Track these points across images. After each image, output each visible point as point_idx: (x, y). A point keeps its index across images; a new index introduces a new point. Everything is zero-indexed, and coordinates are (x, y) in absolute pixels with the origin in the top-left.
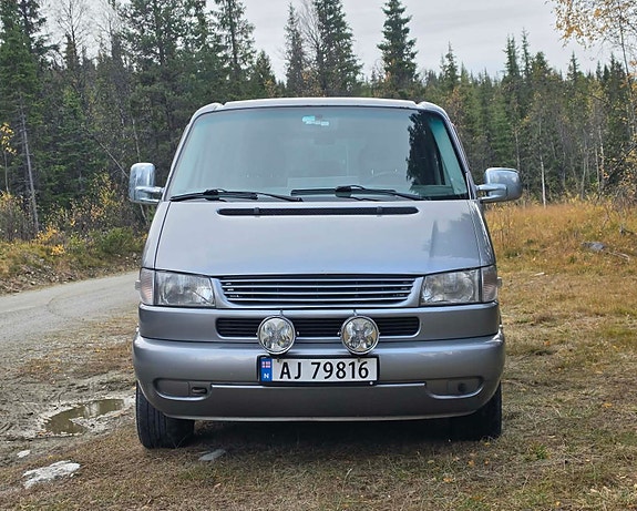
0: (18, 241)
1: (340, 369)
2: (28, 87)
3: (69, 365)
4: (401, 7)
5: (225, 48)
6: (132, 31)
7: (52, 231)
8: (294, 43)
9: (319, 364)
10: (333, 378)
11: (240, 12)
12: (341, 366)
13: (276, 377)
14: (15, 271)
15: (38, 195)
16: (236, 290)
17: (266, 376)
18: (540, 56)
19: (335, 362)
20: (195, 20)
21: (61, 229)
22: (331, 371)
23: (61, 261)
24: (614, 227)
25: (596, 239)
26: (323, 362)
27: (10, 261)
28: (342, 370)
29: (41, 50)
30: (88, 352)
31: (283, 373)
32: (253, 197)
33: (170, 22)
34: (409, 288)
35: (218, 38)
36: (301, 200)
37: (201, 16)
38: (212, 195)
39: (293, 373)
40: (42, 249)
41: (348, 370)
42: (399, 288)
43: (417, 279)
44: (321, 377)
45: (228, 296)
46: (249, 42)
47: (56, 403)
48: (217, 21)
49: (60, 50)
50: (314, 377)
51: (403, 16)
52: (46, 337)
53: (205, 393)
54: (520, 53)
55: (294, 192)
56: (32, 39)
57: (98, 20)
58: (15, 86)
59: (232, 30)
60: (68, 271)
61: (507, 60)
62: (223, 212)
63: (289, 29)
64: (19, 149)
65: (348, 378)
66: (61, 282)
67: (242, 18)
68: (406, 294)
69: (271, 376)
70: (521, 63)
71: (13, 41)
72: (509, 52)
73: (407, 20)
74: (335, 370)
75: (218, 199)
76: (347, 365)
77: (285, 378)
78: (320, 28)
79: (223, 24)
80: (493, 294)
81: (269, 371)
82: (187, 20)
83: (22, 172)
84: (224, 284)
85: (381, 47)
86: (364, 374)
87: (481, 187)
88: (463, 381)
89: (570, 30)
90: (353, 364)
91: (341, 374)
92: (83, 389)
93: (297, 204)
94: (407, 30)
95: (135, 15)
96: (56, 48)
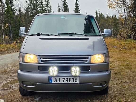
0: (8, 44)
1: (70, 80)
2: (11, 17)
3: (11, 71)
4: (78, 4)
5: (47, 10)
6: (30, 7)
7: (15, 43)
8: (59, 10)
9: (64, 78)
10: (68, 82)
11: (49, 4)
12: (70, 79)
13: (53, 82)
14: (7, 50)
15: (13, 36)
16: (43, 59)
17: (51, 81)
18: (101, 13)
19: (69, 78)
20: (41, 6)
21: (16, 43)
22: (68, 80)
23: (16, 48)
24: (118, 43)
25: (115, 46)
26: (66, 78)
27: (7, 48)
28: (71, 80)
29: (13, 10)
30: (16, 68)
31: (55, 81)
32: (48, 35)
33: (37, 6)
34: (88, 59)
35: (45, 9)
36: (60, 36)
37: (42, 5)
38: (38, 35)
39: (58, 81)
40: (13, 46)
41: (72, 80)
42: (85, 59)
43: (90, 56)
44: (65, 82)
45: (41, 60)
46: (51, 9)
47: (7, 80)
48: (45, 6)
49: (17, 10)
50: (63, 82)
51: (78, 5)
52: (9, 64)
53: (35, 85)
54: (98, 13)
55: (59, 34)
56: (12, 8)
57: (24, 5)
58: (8, 16)
59: (48, 7)
60: (17, 50)
61: (96, 14)
62: (41, 39)
63: (58, 8)
64: (9, 28)
65: (72, 82)
66: (16, 52)
67: (50, 5)
68: (87, 60)
69: (52, 81)
70: (98, 15)
71: (8, 8)
72: (96, 12)
73: (79, 6)
74: (69, 80)
75: (40, 36)
76: (72, 79)
77: (56, 82)
78: (63, 7)
79: (46, 6)
80: (108, 60)
81: (52, 80)
82: (40, 5)
83: (10, 32)
84: (40, 57)
85: (74, 11)
86: (76, 81)
87: (103, 34)
88: (101, 83)
89: (110, 6)
90: (73, 78)
91: (70, 81)
92: (13, 76)
93: (59, 37)
94: (79, 8)
95: (30, 4)
96: (16, 10)
